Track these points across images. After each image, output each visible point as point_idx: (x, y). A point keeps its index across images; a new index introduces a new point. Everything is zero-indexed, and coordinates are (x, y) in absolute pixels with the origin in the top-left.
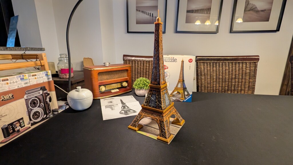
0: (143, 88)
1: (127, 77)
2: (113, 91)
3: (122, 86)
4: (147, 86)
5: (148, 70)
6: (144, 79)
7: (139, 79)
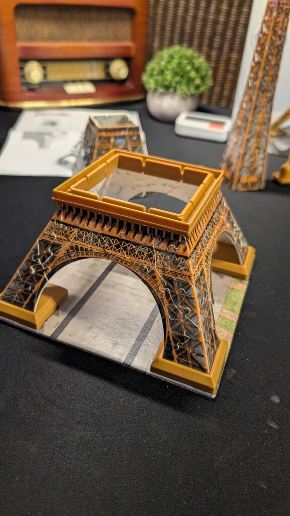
0: (175, 90)
1: (129, 43)
2: (71, 89)
3: (108, 74)
4: (190, 81)
5: (220, 28)
6: (189, 52)
7: (165, 53)
